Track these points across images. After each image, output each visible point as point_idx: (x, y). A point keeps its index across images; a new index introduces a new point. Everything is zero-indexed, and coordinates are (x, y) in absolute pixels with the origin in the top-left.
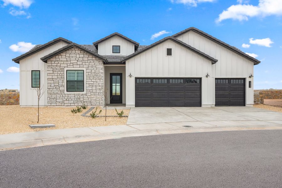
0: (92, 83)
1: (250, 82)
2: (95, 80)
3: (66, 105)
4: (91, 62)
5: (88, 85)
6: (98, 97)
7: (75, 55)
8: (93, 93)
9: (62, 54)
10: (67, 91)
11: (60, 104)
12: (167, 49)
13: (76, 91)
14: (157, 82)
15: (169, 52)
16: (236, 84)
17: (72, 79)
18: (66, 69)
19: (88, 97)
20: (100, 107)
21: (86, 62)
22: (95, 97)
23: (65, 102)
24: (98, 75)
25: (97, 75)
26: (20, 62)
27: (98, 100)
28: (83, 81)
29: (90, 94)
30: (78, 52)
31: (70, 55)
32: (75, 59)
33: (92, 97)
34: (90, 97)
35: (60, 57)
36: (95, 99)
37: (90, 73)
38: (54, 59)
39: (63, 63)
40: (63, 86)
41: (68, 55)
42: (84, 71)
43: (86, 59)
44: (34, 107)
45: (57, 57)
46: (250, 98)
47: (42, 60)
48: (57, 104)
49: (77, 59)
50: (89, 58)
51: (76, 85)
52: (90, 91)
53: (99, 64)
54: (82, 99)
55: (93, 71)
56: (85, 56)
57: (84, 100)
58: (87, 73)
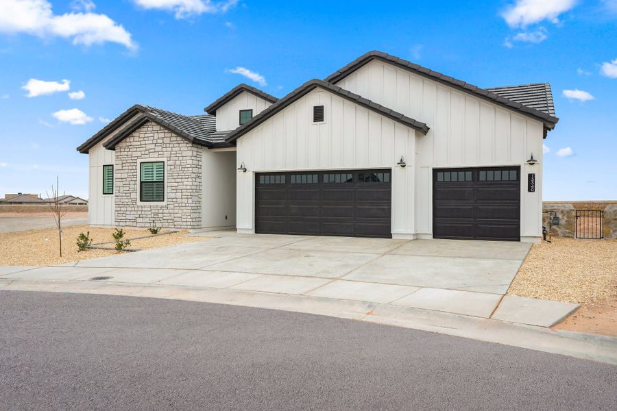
0: (176, 184)
1: (531, 177)
2: (180, 180)
3: (139, 225)
4: (175, 145)
5: (169, 189)
6: (185, 211)
7: (152, 135)
8: (177, 205)
9: (134, 134)
10: (141, 201)
11: (131, 224)
12: (315, 107)
13: (154, 199)
14: (303, 182)
15: (319, 114)
16: (494, 183)
17: (150, 179)
18: (139, 161)
19: (171, 211)
20: (188, 230)
21: (168, 145)
22: (180, 212)
23: (139, 220)
24: (186, 169)
25: (183, 169)
26: (90, 151)
27: (184, 217)
28: (163, 182)
29: (172, 206)
30: (157, 128)
31: (146, 135)
32: (151, 142)
33: (176, 211)
34: (172, 211)
35: (131, 139)
36: (179, 215)
37: (173, 167)
38: (122, 144)
39: (135, 150)
40: (135, 191)
41: (142, 135)
42: (164, 162)
43: (167, 140)
44: (105, 227)
45: (128, 139)
46: (531, 222)
47: (105, 147)
48: (127, 224)
49: (155, 142)
50: (172, 139)
51: (155, 189)
52: (174, 200)
53: (186, 149)
54: (161, 215)
55: (178, 163)
56: (166, 134)
57: (164, 218)
58: (169, 167)
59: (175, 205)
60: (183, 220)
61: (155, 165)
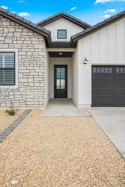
0: (28, 71)
2: (32, 68)
4: (26, 39)
5: (21, 75)
6: (37, 93)
7: (2, 29)
8: (29, 88)
13: (4, 84)
19: (22, 93)
20: (40, 108)
21: (18, 39)
22: (32, 93)
24: (37, 59)
25: (35, 59)
28: (14, 69)
32: (1, 35)
33: (28, 93)
34: (24, 93)
36: (32, 96)
37: (24, 57)
42: (14, 53)
43: (18, 35)
51: (4, 75)
52: (25, 84)
53: (38, 42)
54: (11, 97)
55: (29, 53)
56: (17, 30)
57: (15, 99)
58: (20, 57)
59: (27, 88)
60: (35, 100)
61: (4, 55)
